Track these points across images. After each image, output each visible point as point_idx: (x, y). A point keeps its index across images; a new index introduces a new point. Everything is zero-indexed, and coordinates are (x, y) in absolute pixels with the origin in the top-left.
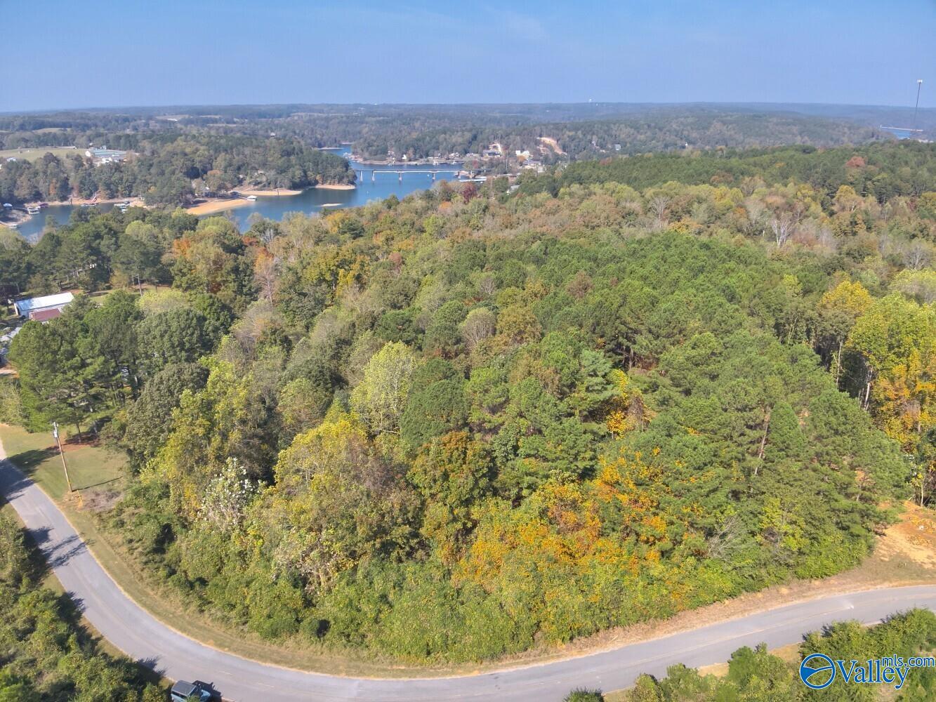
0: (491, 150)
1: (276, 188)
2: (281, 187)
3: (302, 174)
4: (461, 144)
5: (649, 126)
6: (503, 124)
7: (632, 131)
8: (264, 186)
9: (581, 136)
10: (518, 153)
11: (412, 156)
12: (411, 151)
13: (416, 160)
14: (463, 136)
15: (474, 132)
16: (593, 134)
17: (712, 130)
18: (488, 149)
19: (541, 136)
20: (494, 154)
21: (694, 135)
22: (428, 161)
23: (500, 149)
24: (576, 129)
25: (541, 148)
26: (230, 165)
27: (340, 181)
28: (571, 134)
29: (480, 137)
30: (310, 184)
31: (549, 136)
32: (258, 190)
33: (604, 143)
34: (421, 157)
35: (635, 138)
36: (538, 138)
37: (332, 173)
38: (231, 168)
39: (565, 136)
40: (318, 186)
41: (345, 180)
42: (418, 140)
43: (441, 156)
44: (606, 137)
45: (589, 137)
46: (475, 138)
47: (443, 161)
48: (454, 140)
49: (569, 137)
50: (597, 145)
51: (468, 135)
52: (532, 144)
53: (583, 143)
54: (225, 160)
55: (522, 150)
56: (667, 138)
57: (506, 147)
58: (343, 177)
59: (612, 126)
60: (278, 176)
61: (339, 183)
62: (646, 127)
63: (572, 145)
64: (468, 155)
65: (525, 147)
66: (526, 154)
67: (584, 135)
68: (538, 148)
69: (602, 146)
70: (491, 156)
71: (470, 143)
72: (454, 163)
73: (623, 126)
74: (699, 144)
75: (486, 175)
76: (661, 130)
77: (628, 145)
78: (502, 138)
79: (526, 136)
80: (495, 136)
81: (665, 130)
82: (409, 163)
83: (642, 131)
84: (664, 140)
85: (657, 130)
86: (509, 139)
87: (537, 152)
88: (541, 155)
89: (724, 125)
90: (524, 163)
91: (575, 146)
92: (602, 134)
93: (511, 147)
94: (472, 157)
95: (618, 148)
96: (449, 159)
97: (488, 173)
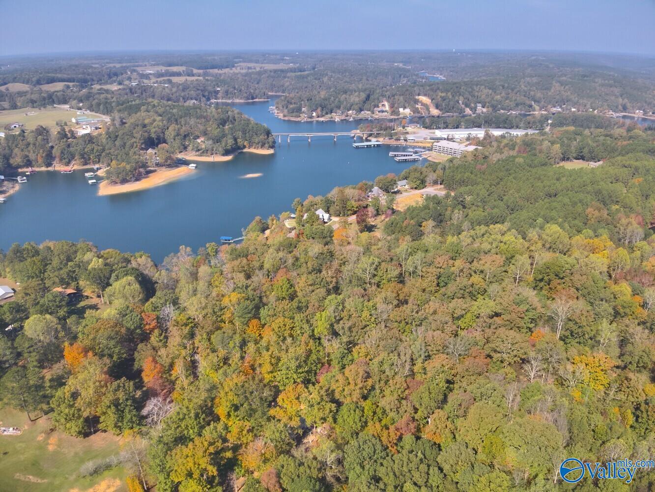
0: (380, 108)
1: (212, 154)
2: (216, 153)
3: (233, 142)
4: (357, 104)
5: (503, 87)
6: (390, 77)
7: (490, 91)
8: (203, 152)
9: (450, 97)
10: (401, 110)
11: (320, 113)
12: (319, 109)
13: (323, 116)
14: (359, 96)
15: (367, 92)
16: (460, 95)
17: (552, 91)
18: (378, 107)
19: (419, 95)
20: (383, 111)
21: (539, 95)
22: (332, 118)
23: (387, 108)
24: (447, 91)
25: (419, 106)
26: (178, 135)
27: (263, 146)
28: (443, 95)
29: (372, 97)
30: (239, 148)
31: (425, 95)
32: (199, 156)
33: (468, 102)
34: (327, 113)
35: (493, 98)
36: (417, 97)
37: (257, 141)
38: (179, 137)
39: (439, 97)
40: (245, 150)
41: (267, 145)
42: (325, 99)
43: (343, 113)
44: (470, 98)
45: (457, 98)
46: (368, 98)
47: (343, 117)
48: (352, 101)
49: (441, 97)
50: (463, 104)
51: (363, 96)
52: (412, 103)
53: (452, 103)
54: (175, 130)
55: (405, 108)
56: (518, 98)
57: (392, 106)
58: (265, 144)
59: (475, 87)
60: (214, 145)
61: (261, 148)
62: (501, 87)
63: (443, 104)
64: (362, 112)
65: (407, 105)
66: (406, 112)
67: (453, 96)
68: (417, 106)
69: (467, 105)
70: (381, 114)
71: (364, 102)
72: (351, 119)
73: (483, 87)
74: (542, 103)
75: (376, 137)
76: (513, 90)
77: (487, 104)
78: (389, 97)
79: (407, 96)
80: (383, 96)
81: (516, 90)
82: (317, 119)
83: (498, 92)
84: (516, 100)
85: (510, 91)
86: (394, 99)
87: (416, 111)
88: (419, 112)
89: (562, 85)
90: (406, 125)
91: (446, 105)
92: (467, 95)
93: (396, 105)
94: (366, 114)
95: (479, 107)
96: (347, 116)
97: (378, 135)
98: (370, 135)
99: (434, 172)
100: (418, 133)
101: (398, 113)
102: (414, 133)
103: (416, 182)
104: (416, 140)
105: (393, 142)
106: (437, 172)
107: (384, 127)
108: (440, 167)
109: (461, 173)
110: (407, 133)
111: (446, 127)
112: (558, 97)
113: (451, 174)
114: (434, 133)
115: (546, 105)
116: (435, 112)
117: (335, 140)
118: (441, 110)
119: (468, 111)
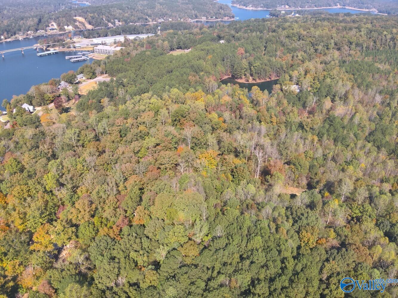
0: (51, 27)
4: (33, 26)
5: (128, 8)
6: (52, 6)
7: (121, 11)
9: (97, 16)
10: (66, 27)
11: (6, 36)
12: (5, 33)
13: (9, 38)
14: (33, 20)
15: (39, 17)
16: (103, 14)
17: (157, 9)
18: (49, 26)
19: (75, 16)
20: (53, 29)
21: (150, 12)
22: (16, 38)
23: (55, 26)
24: (94, 12)
28: (92, 15)
29: (42, 20)
31: (80, 16)
33: (109, 19)
34: (12, 35)
35: (123, 16)
36: (75, 18)
39: (89, 17)
42: (8, 26)
43: (24, 33)
44: (110, 16)
45: (101, 17)
46: (40, 21)
47: (25, 37)
48: (28, 24)
49: (91, 17)
50: (106, 20)
51: (36, 20)
52: (72, 22)
53: (99, 20)
55: (68, 26)
56: (138, 15)
57: (59, 25)
59: (111, 9)
62: (127, 8)
63: (94, 21)
64: (38, 31)
65: (69, 24)
66: (70, 28)
67: (98, 16)
68: (76, 24)
69: (109, 21)
70: (52, 31)
71: (38, 24)
72: (31, 37)
73: (116, 9)
74: (153, 17)
75: (53, 47)
76: (134, 10)
77: (121, 20)
78: (55, 19)
79: (68, 18)
80: (51, 19)
81: (136, 10)
82: (6, 40)
83: (125, 11)
84: (137, 16)
85: (132, 10)
86: (59, 20)
87: (76, 27)
88: (78, 28)
89: (161, 5)
90: (72, 37)
91: (95, 22)
92: (107, 14)
93: (61, 24)
94: (40, 32)
95: (117, 22)
96: (28, 35)
97: (54, 46)
98: (48, 46)
99: (99, 66)
100: (82, 42)
101: (64, 30)
102: (79, 42)
103: (89, 74)
104: (82, 46)
105: (66, 50)
106: (101, 66)
107: (57, 40)
108: (102, 62)
109: (116, 65)
110: (74, 42)
111: (99, 36)
112: (160, 13)
113: (111, 66)
114: (92, 41)
115: (155, 18)
116: (89, 27)
117: (23, 53)
118: (93, 25)
119: (110, 25)
